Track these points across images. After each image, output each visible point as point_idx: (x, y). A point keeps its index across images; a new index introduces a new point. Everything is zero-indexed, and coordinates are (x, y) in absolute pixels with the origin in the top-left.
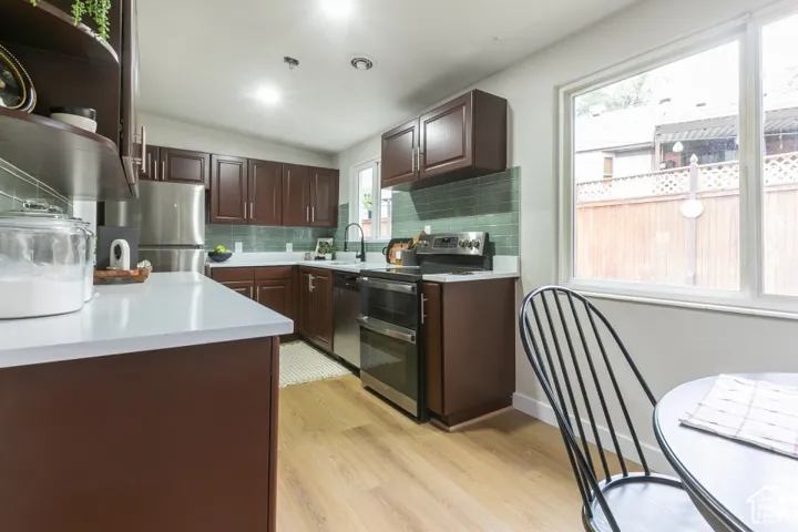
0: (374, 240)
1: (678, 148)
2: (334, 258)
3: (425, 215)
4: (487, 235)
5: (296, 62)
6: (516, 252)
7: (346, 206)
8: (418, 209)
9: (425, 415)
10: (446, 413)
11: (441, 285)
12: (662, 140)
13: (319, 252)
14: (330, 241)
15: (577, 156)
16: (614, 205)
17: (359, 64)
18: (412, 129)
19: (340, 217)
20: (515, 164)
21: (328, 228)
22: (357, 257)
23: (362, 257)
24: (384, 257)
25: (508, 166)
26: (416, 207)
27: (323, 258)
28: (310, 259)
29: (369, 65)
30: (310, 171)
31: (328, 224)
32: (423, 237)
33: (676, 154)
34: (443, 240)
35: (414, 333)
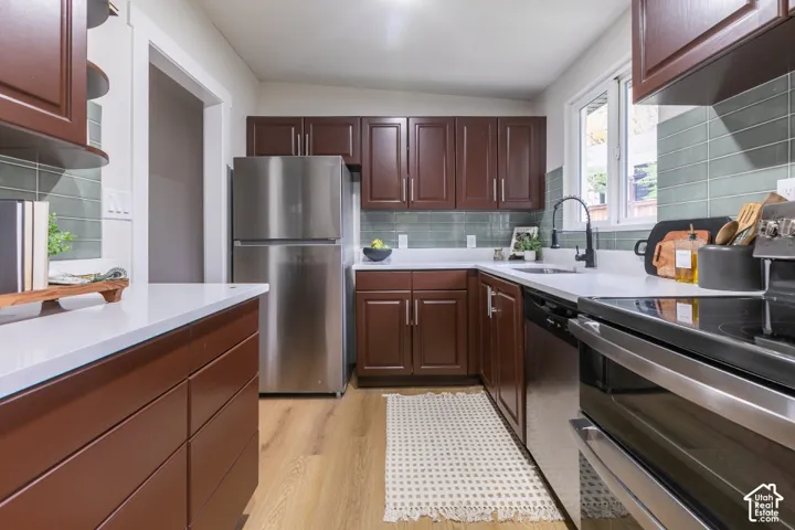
0: (613, 226)
2: (538, 258)
7: (560, 171)
13: (516, 248)
14: (533, 230)
19: (548, 192)
21: (529, 210)
22: (579, 258)
23: (589, 259)
27: (521, 258)
30: (499, 124)
31: (528, 205)
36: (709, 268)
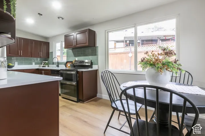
0: (61, 62)
1: (128, 42)
2: (48, 66)
3: (75, 55)
4: (91, 61)
5: (41, 15)
6: (97, 64)
7: (52, 52)
8: (74, 54)
9: (79, 101)
10: (84, 99)
11: (82, 71)
12: (125, 40)
13: (44, 65)
14: (47, 62)
15: (109, 42)
16: (116, 54)
17: (60, 18)
18: (73, 35)
19: (50, 55)
20: (97, 46)
22: (56, 66)
23: (58, 66)
24: (65, 66)
25: (96, 46)
26: (73, 54)
27: (45, 67)
28: (40, 67)
29: (63, 19)
30: (41, 42)
31: (46, 57)
32: (76, 61)
33: (128, 43)
34: (81, 62)
35: (76, 83)
36: (71, 66)
